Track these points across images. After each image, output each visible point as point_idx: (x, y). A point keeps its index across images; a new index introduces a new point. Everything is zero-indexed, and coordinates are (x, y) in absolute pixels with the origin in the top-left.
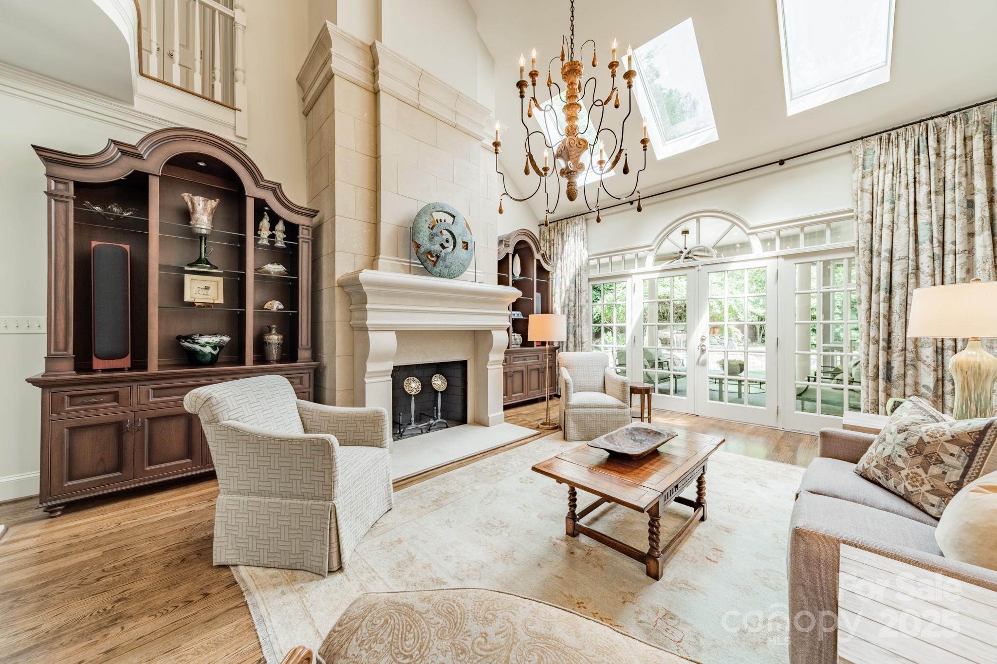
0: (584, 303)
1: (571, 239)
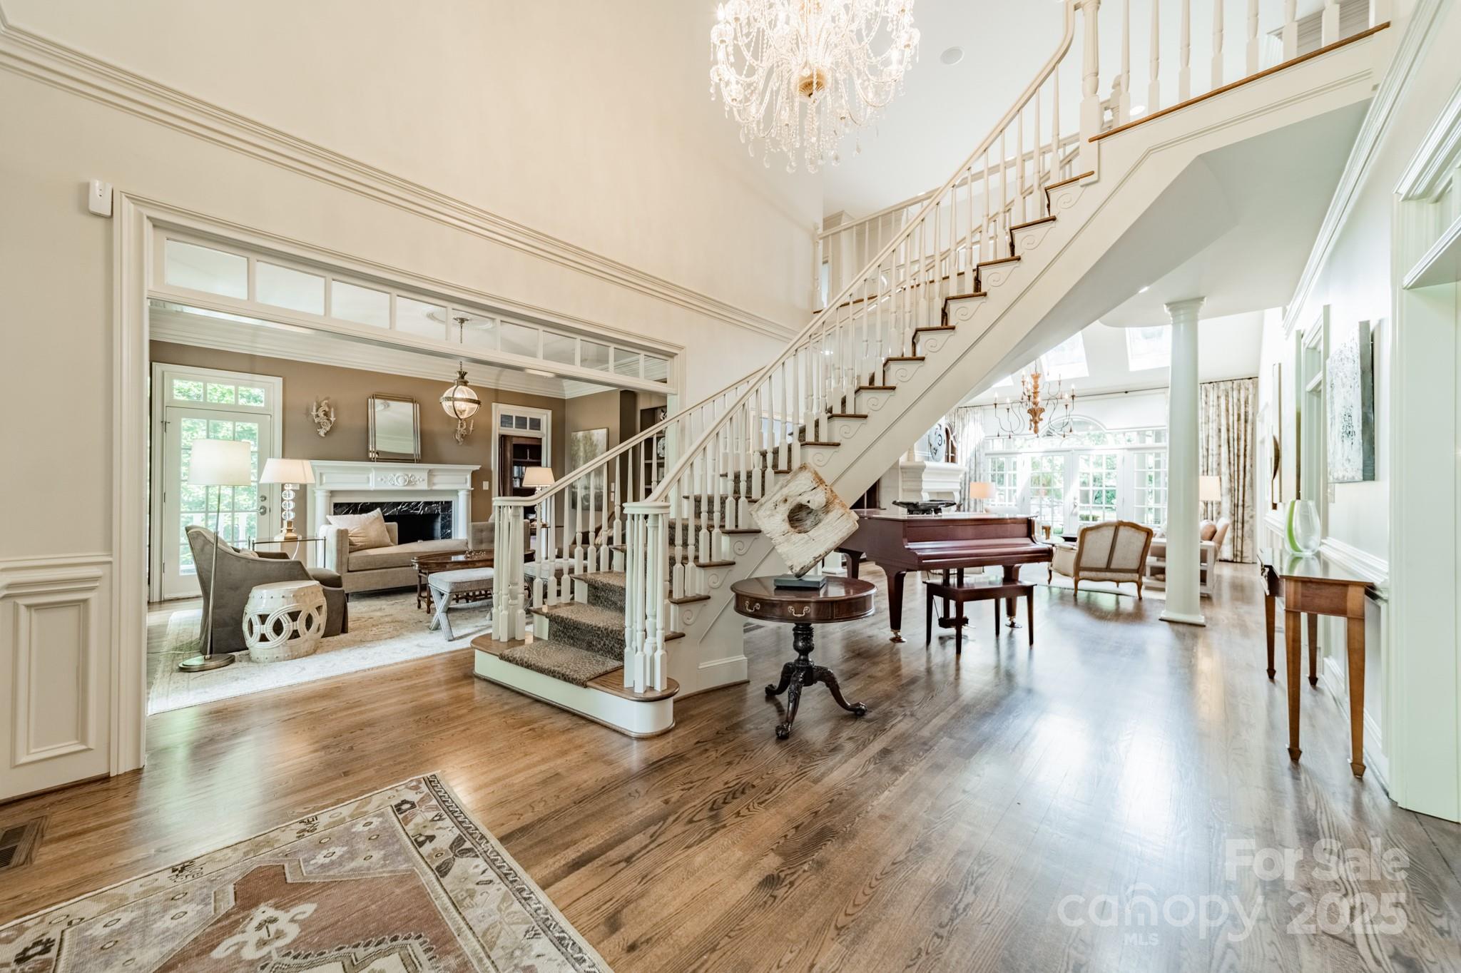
0: (982, 472)
1: (971, 424)
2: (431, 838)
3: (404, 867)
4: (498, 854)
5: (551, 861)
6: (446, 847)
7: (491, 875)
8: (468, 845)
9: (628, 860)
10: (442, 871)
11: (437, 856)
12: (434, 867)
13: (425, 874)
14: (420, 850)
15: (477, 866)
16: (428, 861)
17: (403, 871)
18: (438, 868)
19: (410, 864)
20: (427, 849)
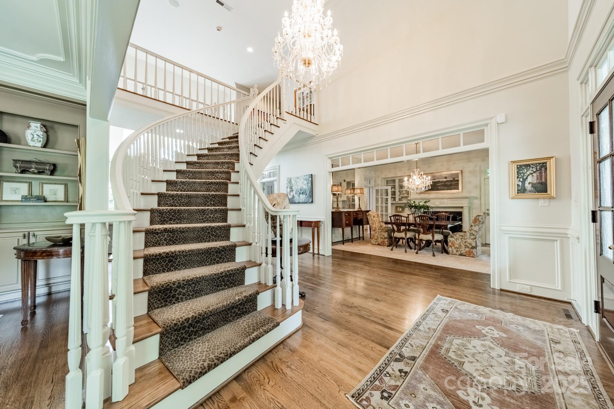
2: (401, 371)
3: (420, 372)
4: (397, 346)
5: (392, 334)
6: (403, 363)
7: (407, 344)
8: (398, 356)
9: (383, 319)
10: (414, 359)
11: (409, 364)
12: (414, 362)
13: (419, 363)
14: (409, 371)
15: (406, 350)
16: (412, 365)
17: (422, 371)
18: (413, 360)
19: (418, 370)
20: (407, 369)
